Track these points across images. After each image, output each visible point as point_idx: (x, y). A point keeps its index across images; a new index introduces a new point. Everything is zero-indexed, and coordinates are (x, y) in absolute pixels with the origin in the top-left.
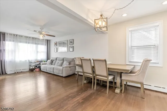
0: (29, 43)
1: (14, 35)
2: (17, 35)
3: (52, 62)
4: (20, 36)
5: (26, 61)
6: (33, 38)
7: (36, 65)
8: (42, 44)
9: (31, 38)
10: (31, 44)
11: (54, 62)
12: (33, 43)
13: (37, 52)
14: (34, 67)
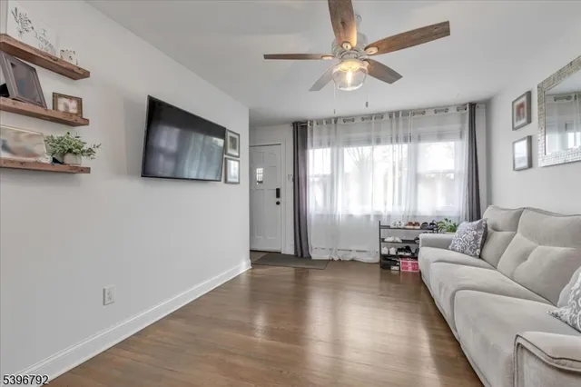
0: (378, 142)
1: (328, 121)
2: (336, 120)
3: (486, 237)
4: (348, 120)
5: (368, 216)
6: (395, 115)
7: (404, 241)
8: (440, 136)
9: (386, 117)
10: (386, 143)
11: (497, 238)
12: (394, 140)
13: (417, 178)
14: (393, 252)
